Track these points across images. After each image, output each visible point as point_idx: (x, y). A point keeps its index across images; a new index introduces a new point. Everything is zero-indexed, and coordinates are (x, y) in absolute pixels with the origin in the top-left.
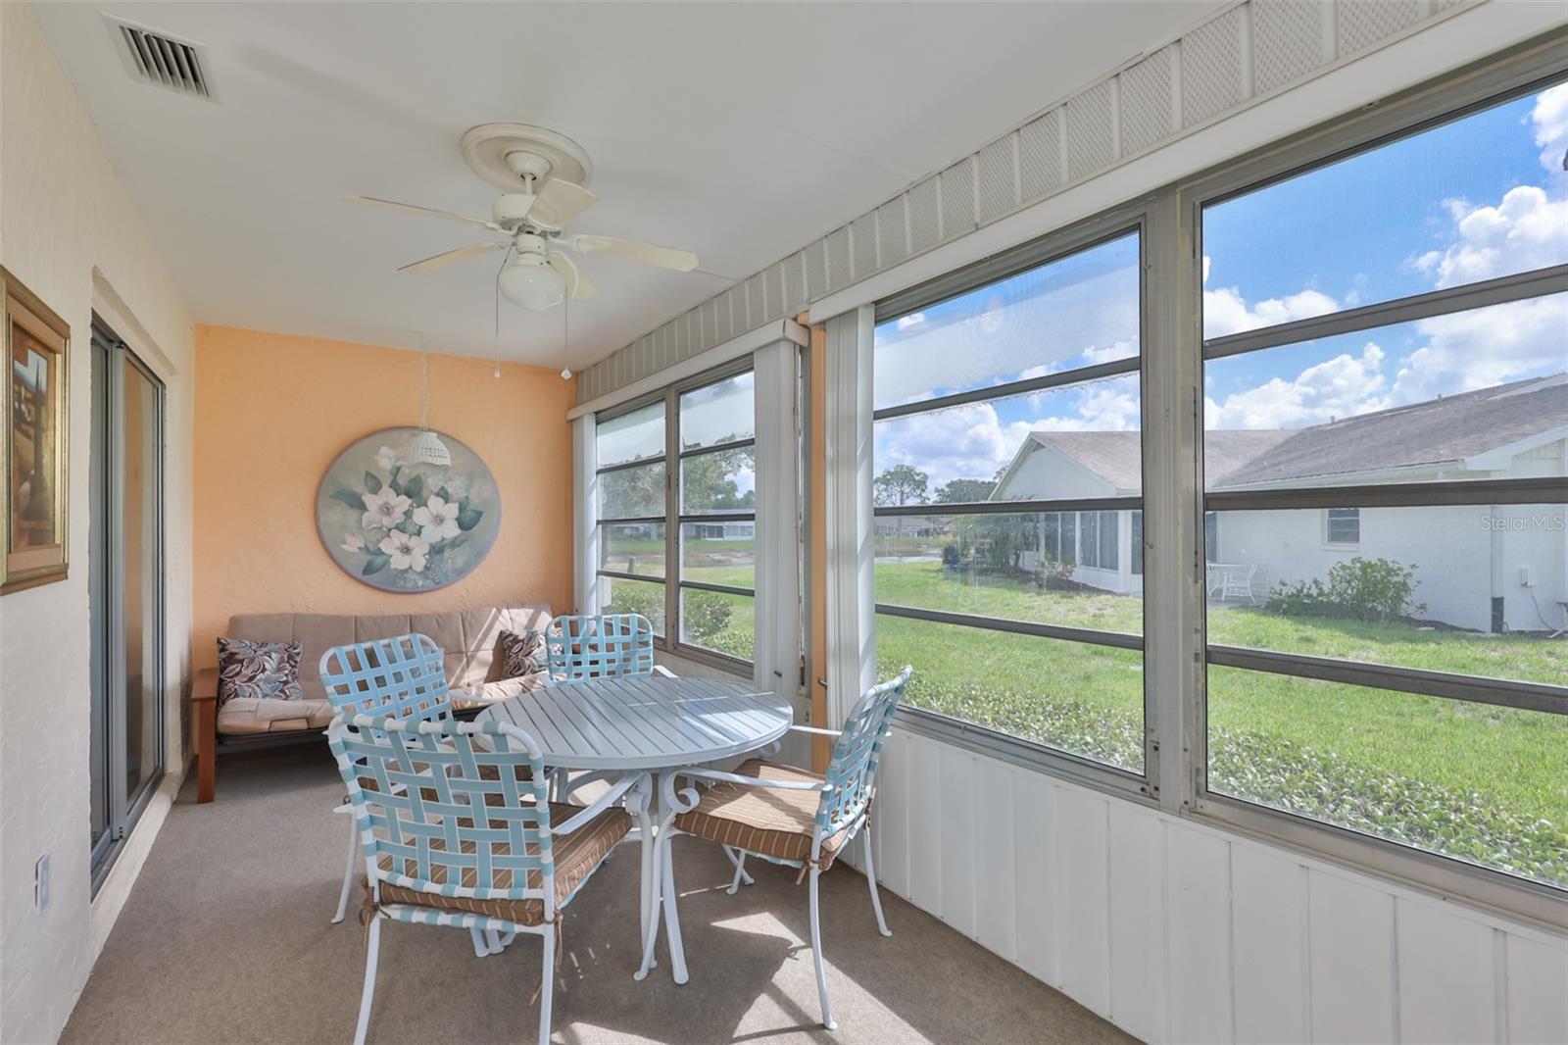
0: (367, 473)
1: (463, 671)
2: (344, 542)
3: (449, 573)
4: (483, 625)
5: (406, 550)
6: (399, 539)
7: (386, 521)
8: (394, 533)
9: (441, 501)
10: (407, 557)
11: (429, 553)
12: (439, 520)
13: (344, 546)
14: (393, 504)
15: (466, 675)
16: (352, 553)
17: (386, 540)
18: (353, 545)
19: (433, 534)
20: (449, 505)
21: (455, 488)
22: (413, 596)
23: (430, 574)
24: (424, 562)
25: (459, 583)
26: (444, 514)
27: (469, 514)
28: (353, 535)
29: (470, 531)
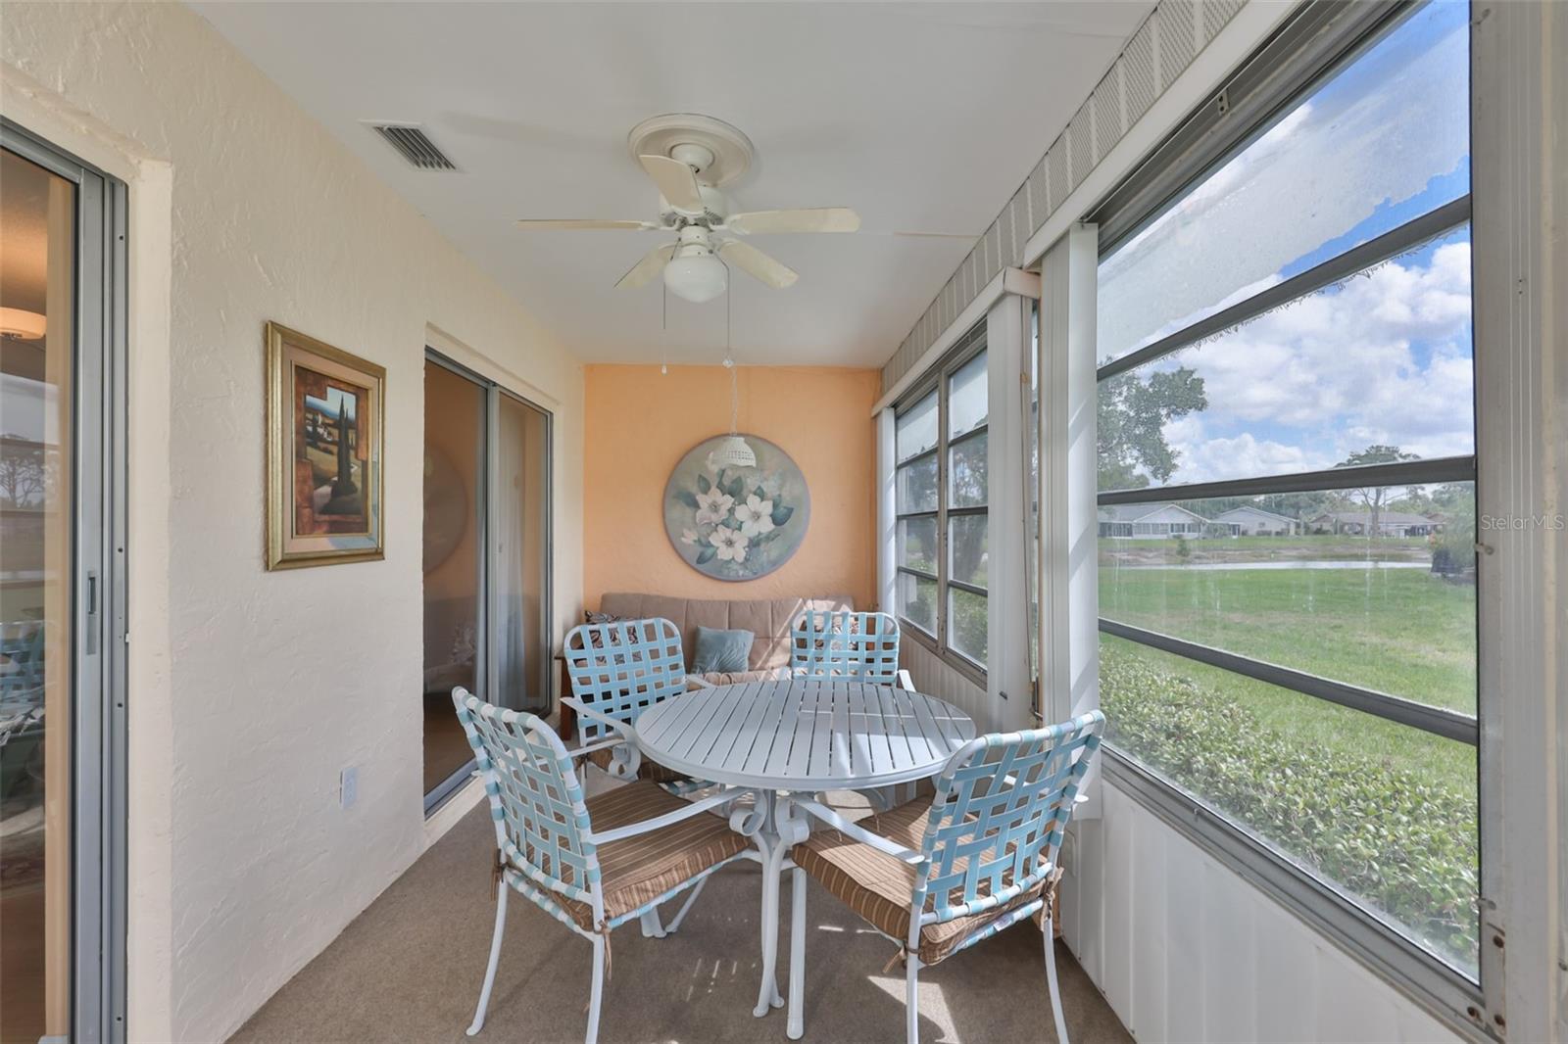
0: (700, 476)
1: (770, 655)
2: (683, 535)
3: (765, 565)
4: (789, 614)
5: (730, 543)
6: (724, 533)
7: (715, 518)
8: (721, 528)
9: (758, 499)
10: (731, 550)
11: (748, 546)
12: (756, 516)
13: (683, 539)
14: (720, 503)
15: (772, 659)
16: (689, 545)
17: (715, 533)
18: (689, 538)
19: (751, 529)
20: (764, 503)
21: (770, 487)
22: (736, 584)
23: (749, 564)
24: (744, 554)
25: (774, 574)
26: (760, 510)
27: (782, 510)
28: (690, 529)
29: (783, 526)
